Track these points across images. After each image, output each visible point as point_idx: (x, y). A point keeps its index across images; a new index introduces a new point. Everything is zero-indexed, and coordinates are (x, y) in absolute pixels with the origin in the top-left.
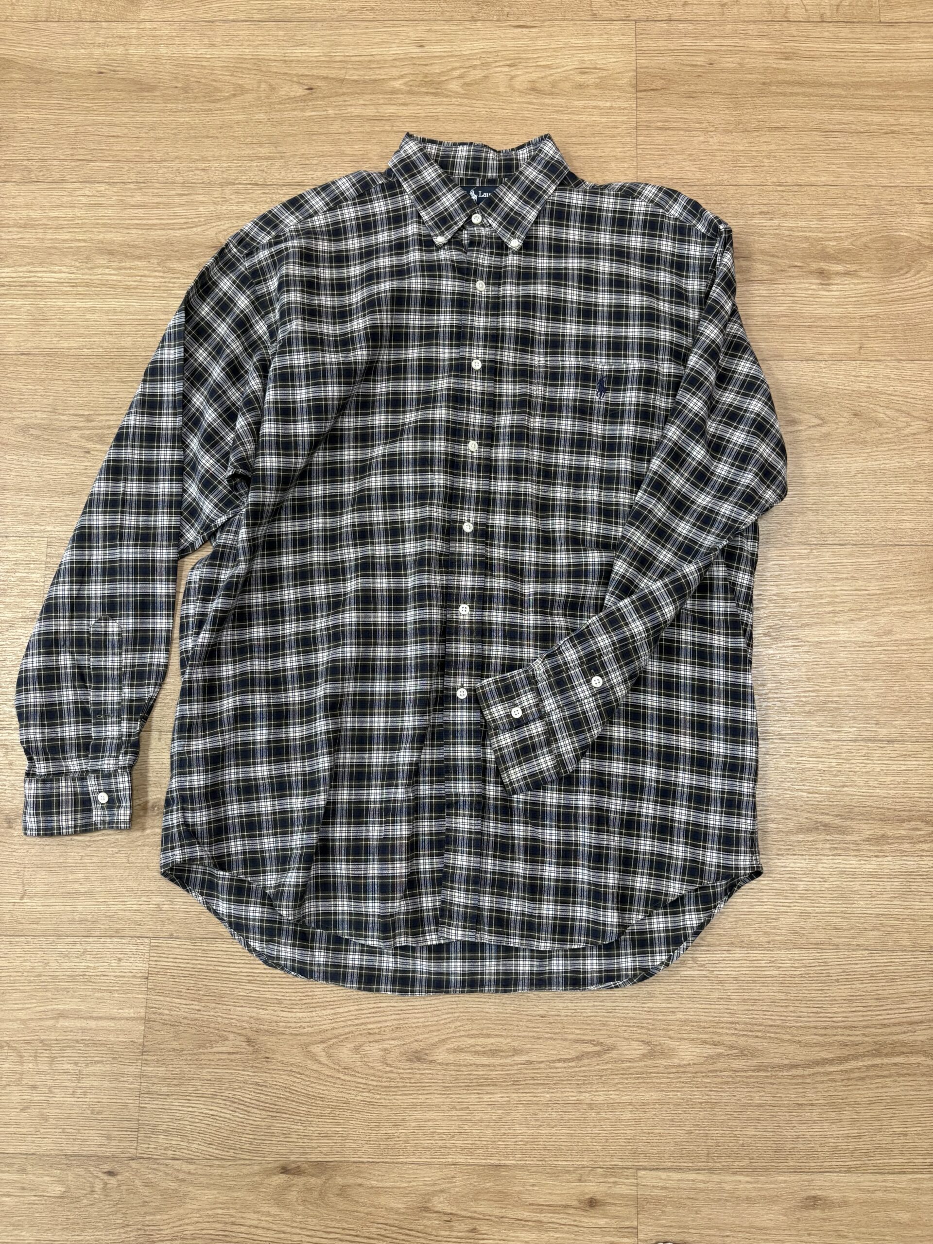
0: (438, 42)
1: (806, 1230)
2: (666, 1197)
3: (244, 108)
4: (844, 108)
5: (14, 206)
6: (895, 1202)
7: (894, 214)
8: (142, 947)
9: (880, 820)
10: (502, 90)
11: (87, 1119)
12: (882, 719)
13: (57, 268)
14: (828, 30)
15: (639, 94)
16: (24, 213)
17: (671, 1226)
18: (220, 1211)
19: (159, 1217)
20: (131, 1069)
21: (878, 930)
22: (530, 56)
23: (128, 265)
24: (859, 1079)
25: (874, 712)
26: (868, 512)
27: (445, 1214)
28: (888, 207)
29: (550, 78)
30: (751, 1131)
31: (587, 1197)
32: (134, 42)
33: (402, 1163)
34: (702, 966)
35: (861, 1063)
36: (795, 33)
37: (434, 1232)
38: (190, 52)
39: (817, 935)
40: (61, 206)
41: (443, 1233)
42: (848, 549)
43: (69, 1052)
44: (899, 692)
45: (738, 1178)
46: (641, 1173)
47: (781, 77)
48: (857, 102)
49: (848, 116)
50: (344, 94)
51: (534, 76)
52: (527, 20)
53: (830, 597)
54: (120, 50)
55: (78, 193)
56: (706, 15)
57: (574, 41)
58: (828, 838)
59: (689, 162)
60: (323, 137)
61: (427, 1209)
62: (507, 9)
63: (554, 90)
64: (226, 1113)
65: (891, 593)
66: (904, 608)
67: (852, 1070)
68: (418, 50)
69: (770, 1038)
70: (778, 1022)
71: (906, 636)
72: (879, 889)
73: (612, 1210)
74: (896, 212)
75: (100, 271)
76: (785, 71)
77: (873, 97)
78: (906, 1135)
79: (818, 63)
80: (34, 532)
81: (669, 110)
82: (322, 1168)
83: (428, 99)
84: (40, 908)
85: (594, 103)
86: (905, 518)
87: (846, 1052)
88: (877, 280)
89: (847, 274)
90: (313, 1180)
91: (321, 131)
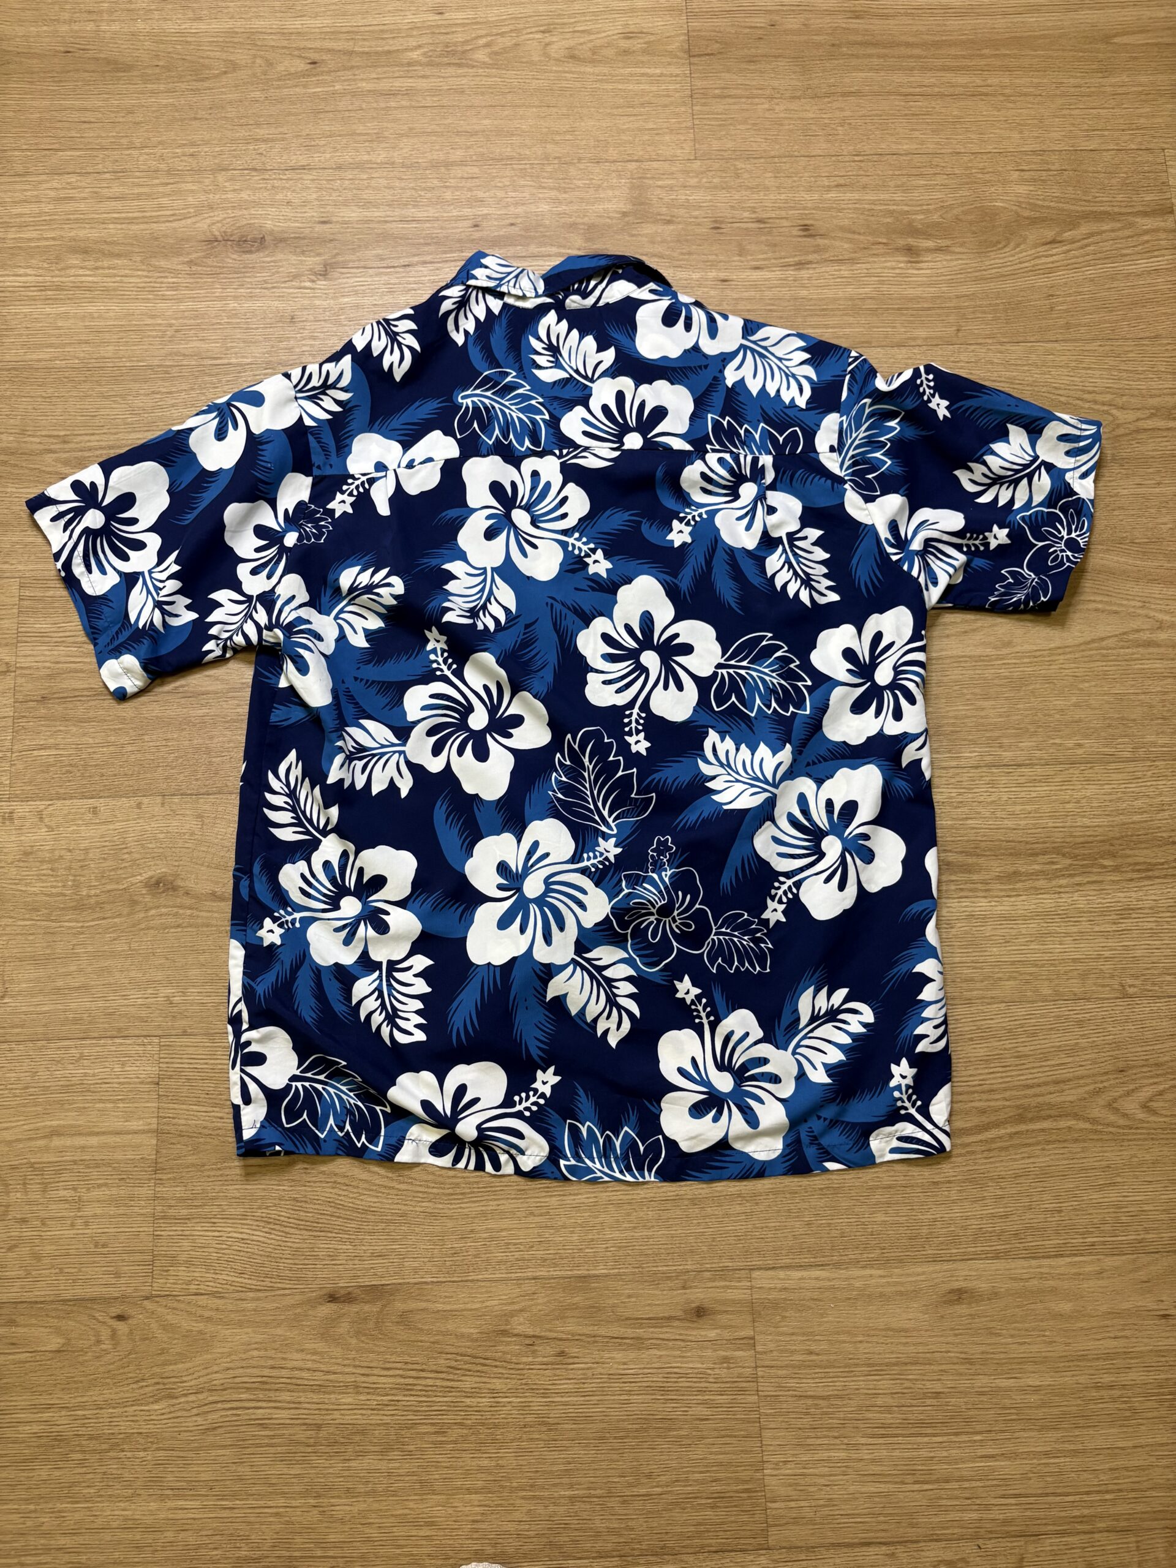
1: (952, 1329)
2: (785, 1299)
3: (236, 86)
4: (924, 69)
6: (1054, 1291)
7: (986, 183)
11: (89, 1253)
13: (22, 271)
15: (693, 60)
17: (793, 1334)
18: (255, 1353)
19: (180, 1366)
20: (145, 1191)
23: (106, 264)
24: (1001, 1149)
27: (527, 1336)
29: (590, 45)
30: (880, 1217)
31: (693, 1305)
33: (472, 1281)
35: (1003, 1131)
37: (514, 1360)
41: (524, 1359)
43: (66, 1176)
45: (868, 1272)
46: (755, 1274)
48: (939, 63)
49: (929, 78)
50: (352, 67)
54: (90, 26)
59: (753, 132)
60: (331, 115)
61: (504, 1333)
63: (595, 57)
64: (259, 1236)
67: (993, 1140)
73: (723, 1319)
75: (72, 271)
77: (956, 57)
78: (1060, 1211)
79: (891, 22)
82: (376, 1292)
83: (451, 70)
84: (24, 1009)
85: (643, 70)
87: (985, 1119)
88: (972, 256)
89: (938, 249)
90: (367, 1308)
91: (327, 109)
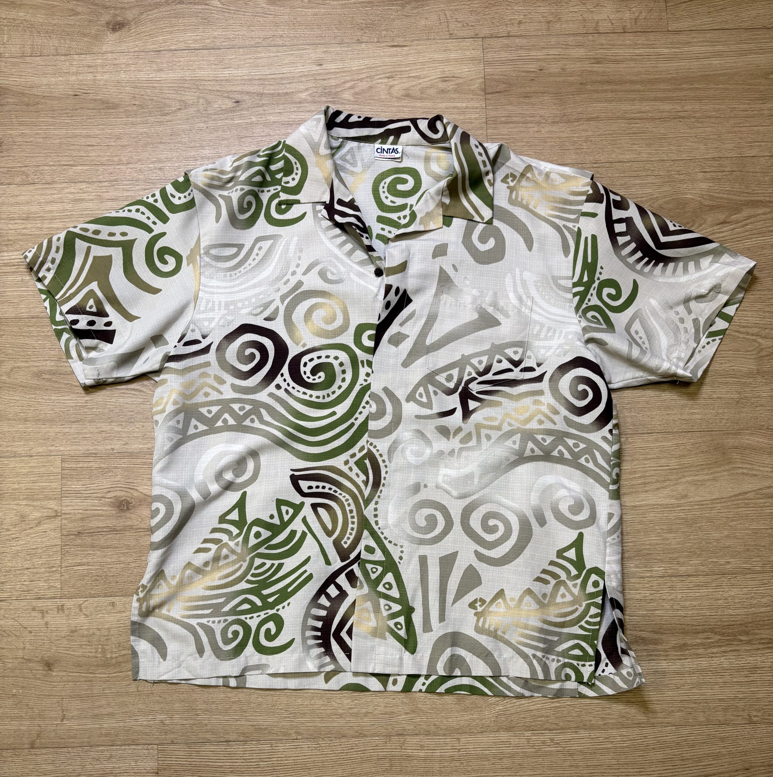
0: (333, 61)
5: (18, 204)
8: (151, 751)
9: (682, 633)
10: (383, 97)
12: (682, 560)
14: (629, 39)
16: (25, 208)
21: (682, 711)
22: (403, 69)
25: (675, 555)
26: (668, 408)
28: (677, 176)
32: (99, 69)
34: (557, 744)
36: (604, 42)
38: (142, 76)
40: (53, 202)
42: (655, 436)
44: (693, 539)
47: (595, 78)
51: (407, 85)
52: (400, 41)
53: (642, 472)
55: (66, 191)
56: (536, 30)
57: (436, 56)
58: (645, 648)
62: (384, 33)
65: (686, 468)
66: (696, 478)
68: (318, 68)
71: (698, 499)
72: (682, 682)
74: (683, 180)
76: (597, 73)
80: (51, 451)
81: (510, 108)
86: (695, 411)
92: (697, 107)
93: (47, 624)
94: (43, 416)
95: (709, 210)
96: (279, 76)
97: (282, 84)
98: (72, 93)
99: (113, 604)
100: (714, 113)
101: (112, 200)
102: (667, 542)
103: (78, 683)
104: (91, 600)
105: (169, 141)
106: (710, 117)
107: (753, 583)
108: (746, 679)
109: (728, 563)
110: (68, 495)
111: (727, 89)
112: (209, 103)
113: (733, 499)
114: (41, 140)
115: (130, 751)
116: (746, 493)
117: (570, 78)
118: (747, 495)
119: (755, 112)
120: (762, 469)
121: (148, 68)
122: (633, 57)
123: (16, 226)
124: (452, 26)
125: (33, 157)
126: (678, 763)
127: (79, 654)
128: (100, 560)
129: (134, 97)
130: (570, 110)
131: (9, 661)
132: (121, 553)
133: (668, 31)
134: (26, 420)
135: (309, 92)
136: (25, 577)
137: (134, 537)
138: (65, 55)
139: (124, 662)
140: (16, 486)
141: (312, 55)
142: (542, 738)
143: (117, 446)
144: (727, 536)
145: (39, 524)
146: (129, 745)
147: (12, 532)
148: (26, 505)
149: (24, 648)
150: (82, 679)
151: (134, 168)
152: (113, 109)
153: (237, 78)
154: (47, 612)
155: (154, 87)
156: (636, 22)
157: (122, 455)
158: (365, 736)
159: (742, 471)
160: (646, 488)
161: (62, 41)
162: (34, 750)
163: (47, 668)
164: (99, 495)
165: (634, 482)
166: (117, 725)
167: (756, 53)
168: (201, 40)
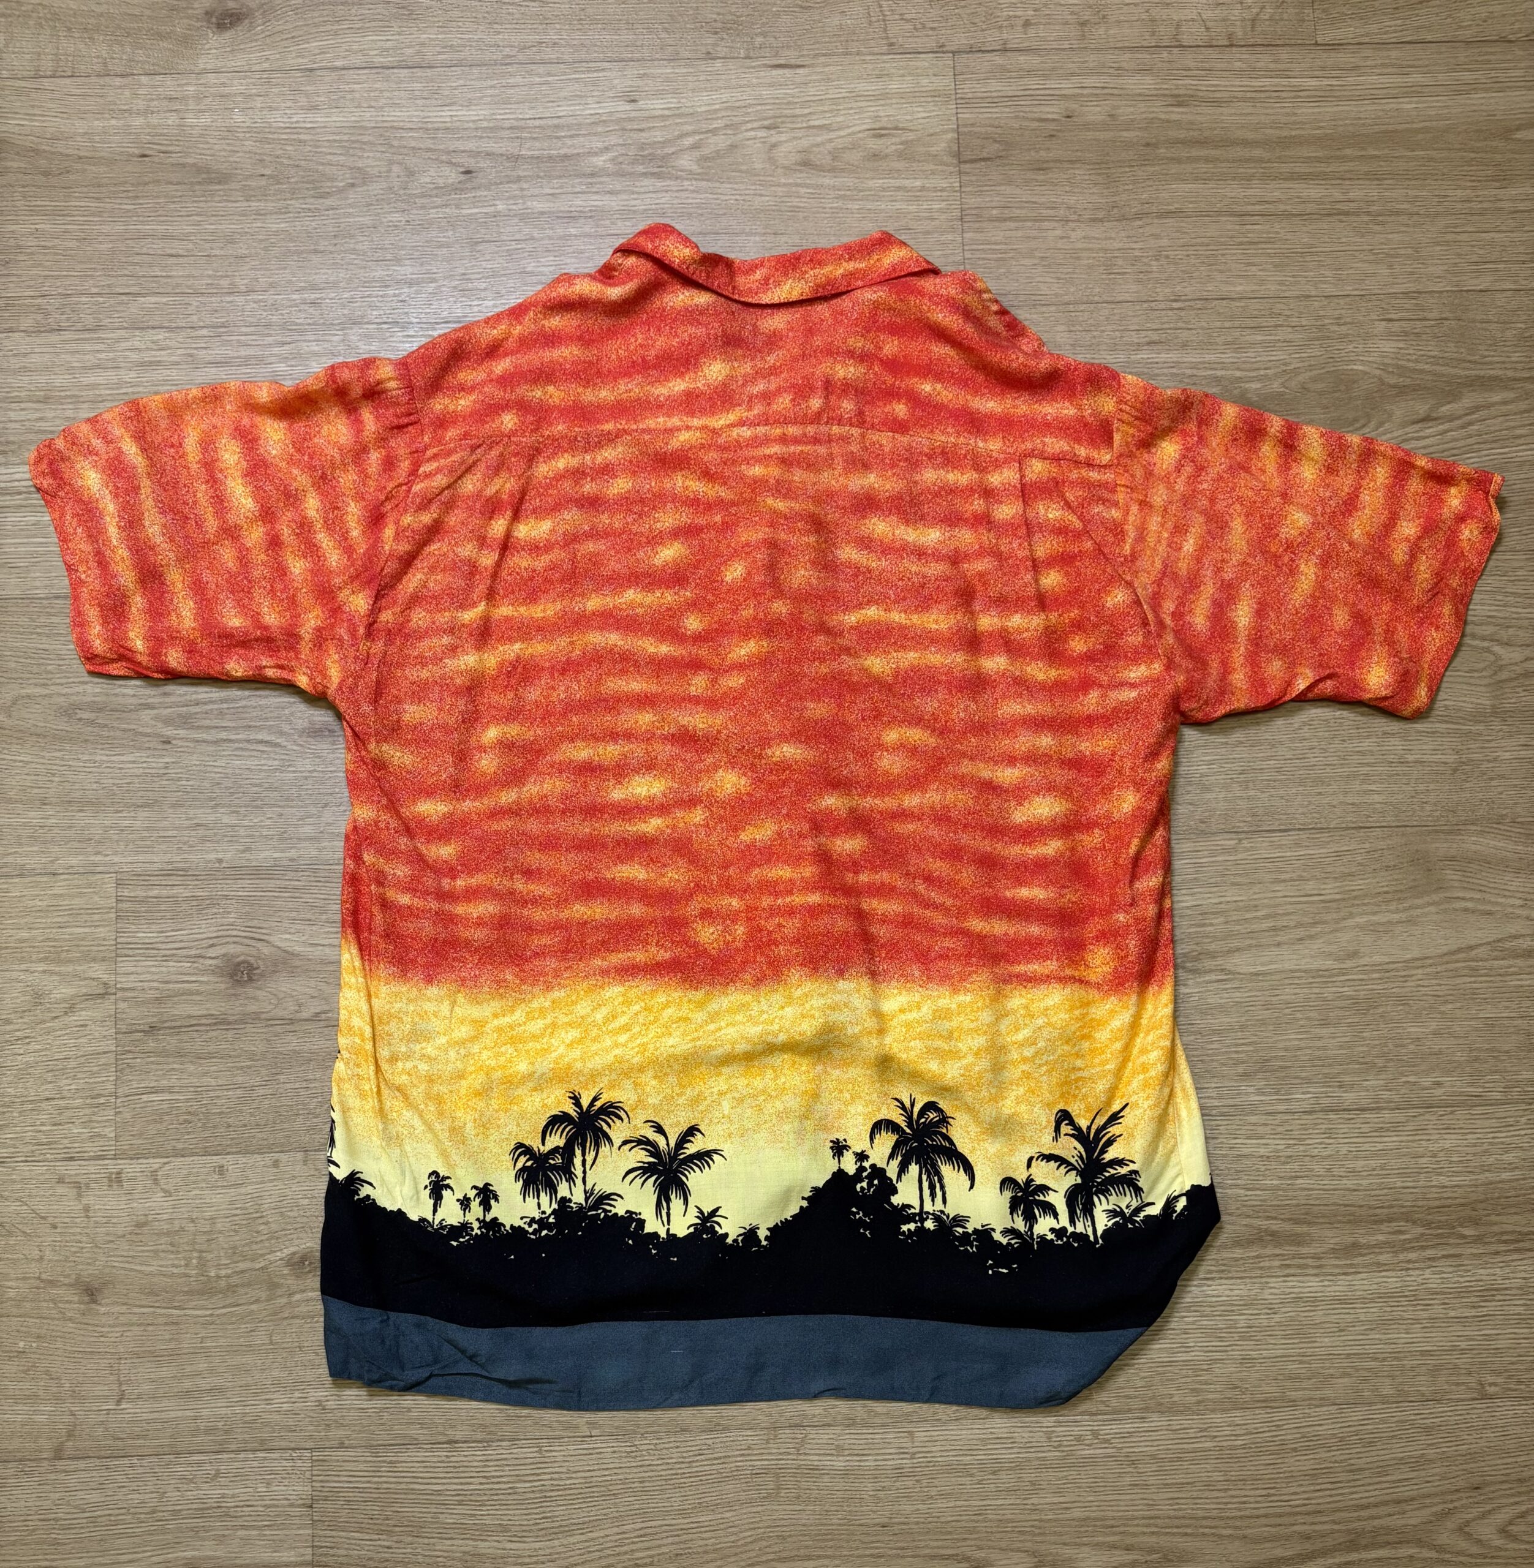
0: (659, 94)
5: (25, 369)
8: (299, 1463)
9: (1349, 1222)
10: (758, 166)
12: (1347, 1078)
14: (1239, 59)
16: (43, 379)
21: (1349, 1375)
22: (798, 112)
25: (1336, 1069)
26: (1319, 780)
28: (1336, 328)
32: (192, 105)
34: (1107, 1441)
36: (1192, 64)
38: (277, 119)
39: (1266, 1389)
40: (98, 366)
42: (1293, 836)
47: (1173, 134)
51: (805, 143)
52: (790, 56)
53: (1270, 907)
55: (124, 345)
56: (1059, 39)
57: (862, 87)
58: (1278, 1251)
62: (759, 40)
65: (1355, 898)
66: (1375, 918)
68: (628, 107)
69: (1204, 1534)
70: (1215, 1513)
71: (1377, 959)
72: (1350, 1318)
74: (1346, 336)
76: (1178, 124)
80: (96, 865)
81: (1008, 190)
86: (1373, 787)
92: (1374, 194)
93: (87, 1209)
94: (78, 794)
95: (1397, 395)
96: (550, 122)
97: (557, 138)
98: (137, 151)
99: (221, 1170)
100: (1405, 206)
101: (217, 364)
102: (1319, 1044)
103: (150, 1328)
104: (178, 1161)
105: (331, 248)
106: (1398, 213)
107: (1487, 1123)
108: (1474, 1312)
109: (1439, 1084)
110: (130, 952)
111: (1431, 159)
112: (411, 173)
113: (1446, 959)
114: (73, 244)
115: (255, 1464)
116: (1471, 948)
117: (1125, 134)
118: (1474, 953)
119: (1485, 205)
120: (1500, 900)
121: (289, 104)
122: (1249, 95)
123: (22, 415)
124: (894, 29)
125: (57, 277)
126: (1342, 1477)
127: (151, 1269)
128: (194, 1081)
129: (261, 161)
130: (1124, 197)
131: (10, 1284)
132: (238, 1068)
133: (1316, 44)
134: (44, 802)
135: (610, 155)
136: (43, 1117)
137: (264, 1036)
138: (122, 76)
139: (243, 1285)
140: (25, 934)
141: (616, 81)
142: (1076, 1431)
143: (229, 854)
144: (1436, 1033)
145: (71, 1009)
146: (254, 1451)
147: (17, 1027)
148: (44, 972)
149: (41, 1259)
150: (160, 1320)
151: (260, 301)
152: (219, 183)
153: (466, 125)
154: (87, 1186)
155: (300, 141)
156: (1253, 26)
157: (238, 872)
158: (726, 1429)
159: (1463, 904)
160: (1278, 939)
161: (116, 48)
162: (62, 1462)
163: (87, 1299)
164: (193, 952)
165: (1255, 927)
166: (229, 1411)
167: (1486, 90)
168: (395, 48)
